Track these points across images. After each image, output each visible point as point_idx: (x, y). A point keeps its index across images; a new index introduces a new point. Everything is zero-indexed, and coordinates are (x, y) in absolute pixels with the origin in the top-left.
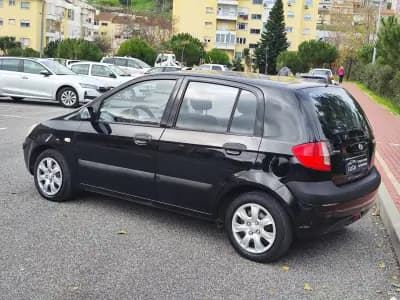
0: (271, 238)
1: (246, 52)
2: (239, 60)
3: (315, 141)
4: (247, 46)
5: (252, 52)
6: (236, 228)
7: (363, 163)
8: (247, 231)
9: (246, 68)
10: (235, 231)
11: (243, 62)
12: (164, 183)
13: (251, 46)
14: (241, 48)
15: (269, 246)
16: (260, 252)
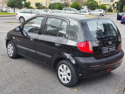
0: (70, 78)
1: (114, 5)
2: (111, 8)
3: (87, 41)
4: (114, 3)
5: (115, 5)
6: (59, 73)
7: (113, 49)
8: (63, 75)
9: (113, 10)
10: (59, 74)
11: (112, 8)
12: (39, 55)
13: (116, 3)
14: (112, 4)
15: (69, 81)
16: (66, 83)
